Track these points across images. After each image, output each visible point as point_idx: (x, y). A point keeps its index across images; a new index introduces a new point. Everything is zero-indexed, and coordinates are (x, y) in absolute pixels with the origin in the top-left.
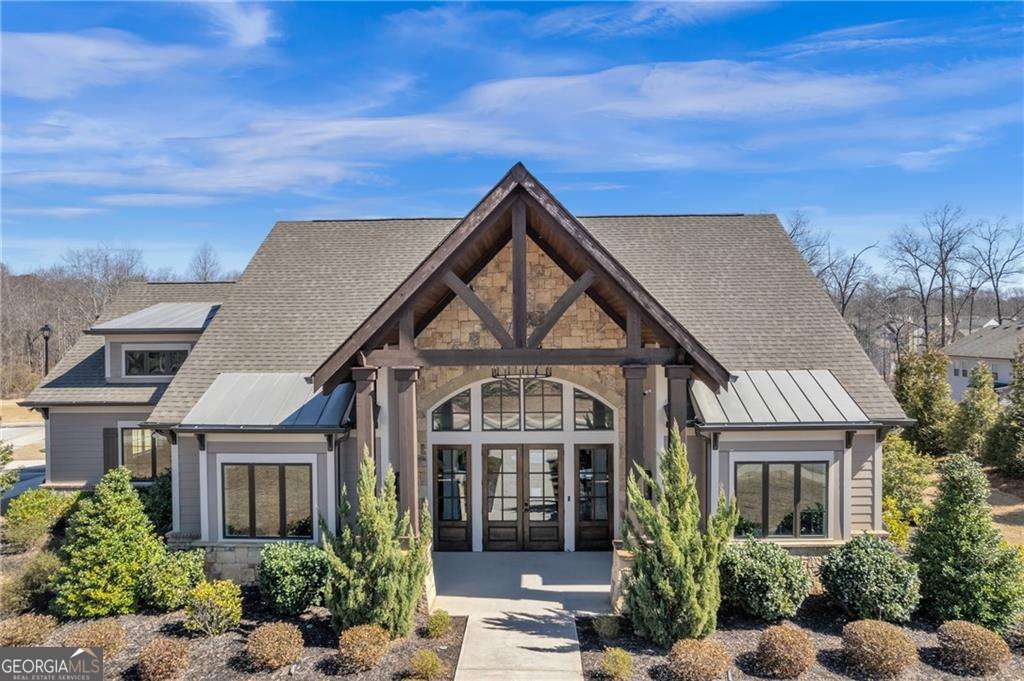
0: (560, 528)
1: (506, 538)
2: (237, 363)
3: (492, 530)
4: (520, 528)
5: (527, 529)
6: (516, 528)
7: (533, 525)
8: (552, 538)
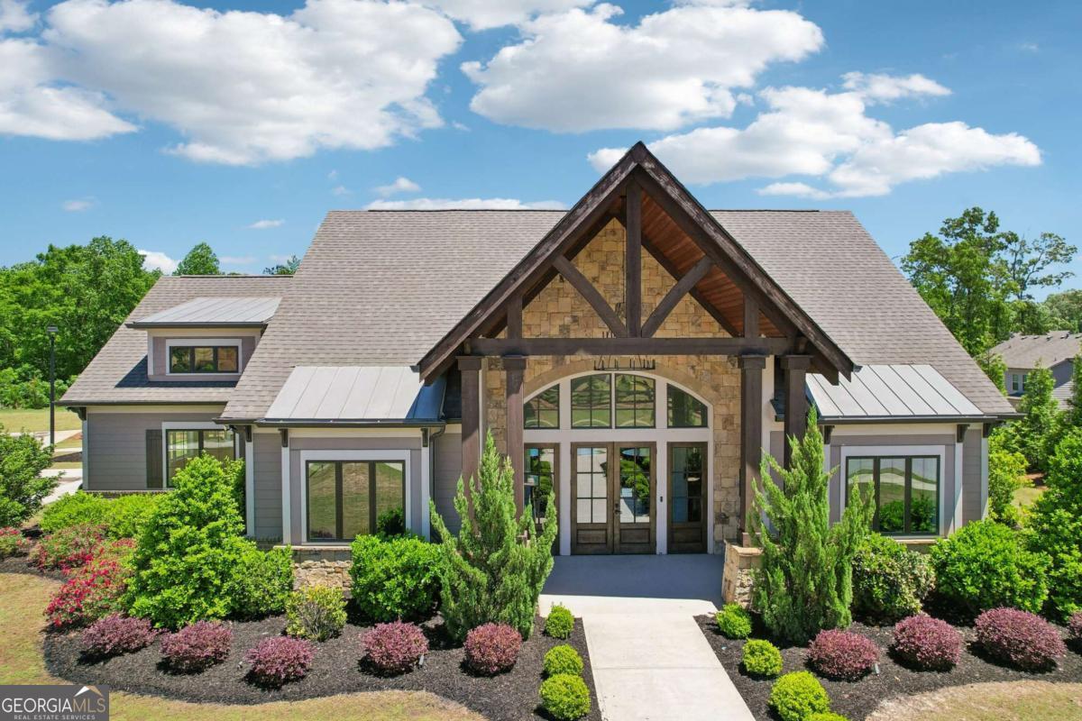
0: (652, 529)
1: (595, 541)
2: (311, 356)
3: (580, 533)
4: (610, 531)
5: (617, 532)
6: (606, 530)
7: (622, 527)
8: (643, 541)
